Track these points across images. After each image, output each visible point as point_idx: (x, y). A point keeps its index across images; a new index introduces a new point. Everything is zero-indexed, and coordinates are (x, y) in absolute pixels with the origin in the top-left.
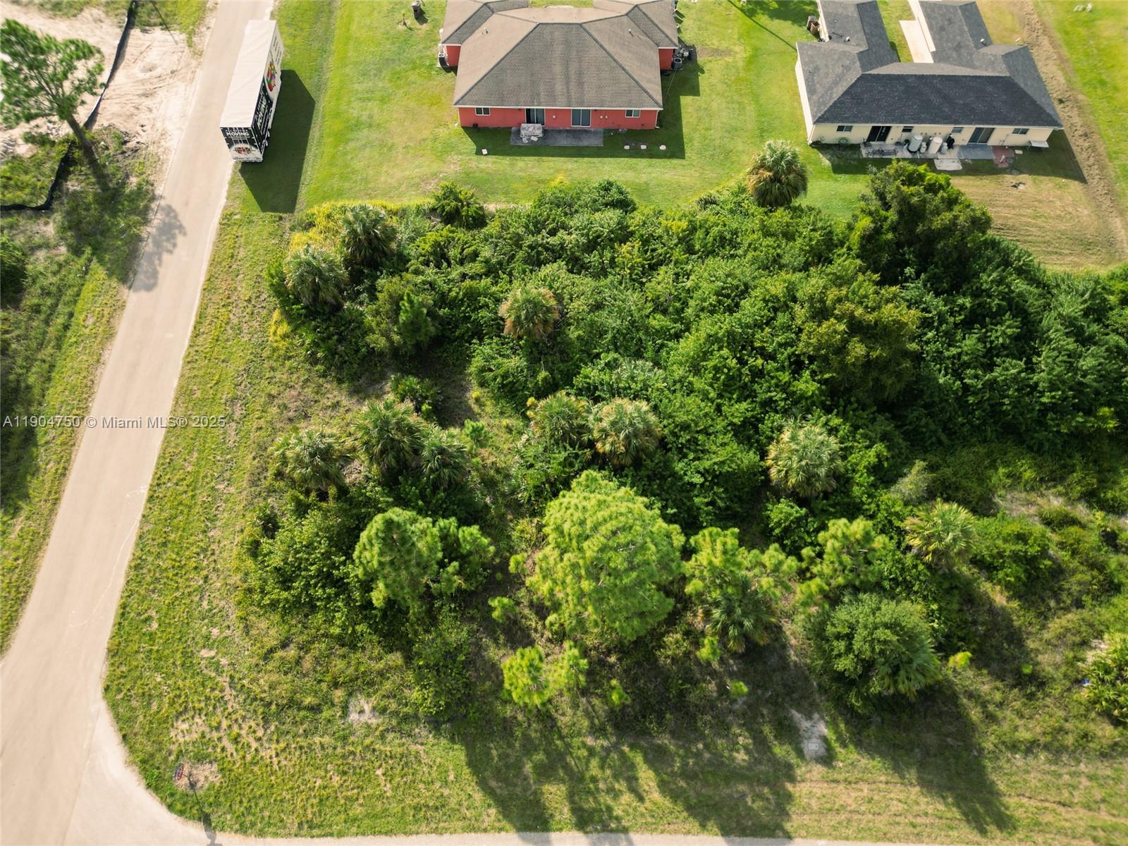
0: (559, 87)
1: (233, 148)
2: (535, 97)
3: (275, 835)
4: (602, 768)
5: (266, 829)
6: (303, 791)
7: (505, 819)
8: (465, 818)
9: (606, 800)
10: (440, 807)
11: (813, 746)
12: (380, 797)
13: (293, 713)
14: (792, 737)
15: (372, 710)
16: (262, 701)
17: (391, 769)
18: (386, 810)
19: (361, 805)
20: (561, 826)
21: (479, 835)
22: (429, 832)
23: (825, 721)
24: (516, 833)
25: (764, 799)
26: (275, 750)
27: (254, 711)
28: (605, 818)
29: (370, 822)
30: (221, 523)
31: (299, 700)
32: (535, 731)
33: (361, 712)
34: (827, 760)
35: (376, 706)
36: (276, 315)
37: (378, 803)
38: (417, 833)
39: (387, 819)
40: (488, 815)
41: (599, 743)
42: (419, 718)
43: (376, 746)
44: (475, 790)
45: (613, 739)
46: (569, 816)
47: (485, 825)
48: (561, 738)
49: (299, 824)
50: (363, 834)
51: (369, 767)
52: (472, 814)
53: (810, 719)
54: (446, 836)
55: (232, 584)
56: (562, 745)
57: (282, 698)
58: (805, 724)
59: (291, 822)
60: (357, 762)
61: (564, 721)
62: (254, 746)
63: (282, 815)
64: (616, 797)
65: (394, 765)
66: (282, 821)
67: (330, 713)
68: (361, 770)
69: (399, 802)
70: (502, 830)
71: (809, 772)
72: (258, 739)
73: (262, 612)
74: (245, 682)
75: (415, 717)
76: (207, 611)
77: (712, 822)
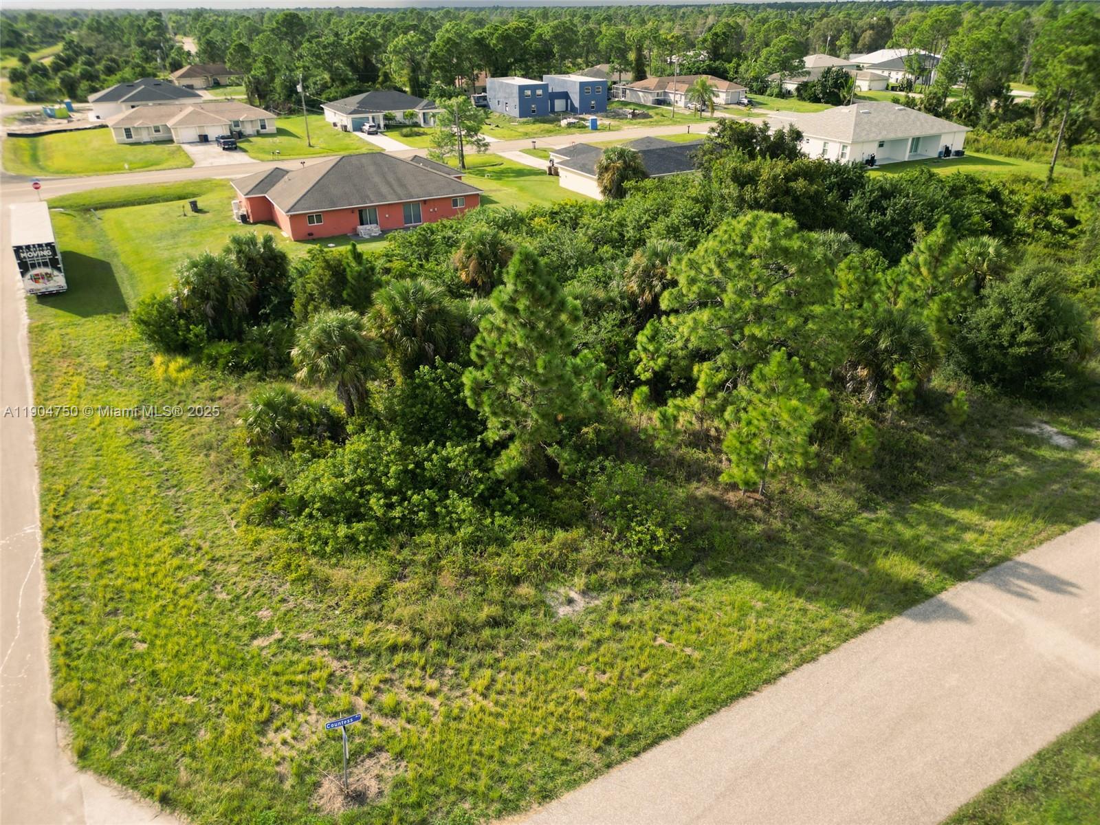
0: (385, 189)
1: (28, 276)
2: (365, 198)
3: (572, 785)
4: (912, 527)
5: (550, 785)
6: (567, 712)
7: (870, 609)
8: (823, 631)
9: (953, 547)
10: (780, 637)
11: (1061, 441)
12: (689, 665)
13: (471, 639)
14: (1040, 441)
15: (584, 593)
16: (407, 647)
17: (672, 633)
18: (712, 672)
19: (671, 685)
20: (938, 586)
21: (862, 638)
22: (797, 666)
23: (1046, 423)
24: (900, 614)
25: (1082, 485)
26: (475, 690)
27: (402, 665)
28: (973, 559)
29: (704, 694)
30: (192, 520)
31: (470, 620)
32: (805, 529)
33: (570, 601)
34: (1085, 444)
35: (587, 585)
36: (158, 360)
37: (694, 672)
38: (783, 674)
39: (726, 680)
40: (847, 616)
41: (882, 513)
42: (656, 574)
43: (626, 620)
44: (800, 603)
45: (891, 505)
46: (934, 575)
47: (856, 626)
48: (839, 523)
49: (598, 750)
50: (711, 712)
51: (639, 644)
52: (826, 623)
53: (1032, 426)
54: (823, 659)
55: (258, 560)
56: (846, 529)
57: (440, 625)
58: (1035, 431)
59: (583, 754)
60: (614, 646)
61: (824, 510)
62: (435, 703)
63: (558, 754)
64: (957, 540)
65: (670, 628)
66: (565, 762)
67: (526, 618)
68: (631, 652)
69: (721, 657)
70: (881, 620)
71: (1082, 456)
72: (432, 694)
73: (334, 560)
74: (359, 641)
75: (648, 576)
76: (231, 601)
77: (1070, 515)
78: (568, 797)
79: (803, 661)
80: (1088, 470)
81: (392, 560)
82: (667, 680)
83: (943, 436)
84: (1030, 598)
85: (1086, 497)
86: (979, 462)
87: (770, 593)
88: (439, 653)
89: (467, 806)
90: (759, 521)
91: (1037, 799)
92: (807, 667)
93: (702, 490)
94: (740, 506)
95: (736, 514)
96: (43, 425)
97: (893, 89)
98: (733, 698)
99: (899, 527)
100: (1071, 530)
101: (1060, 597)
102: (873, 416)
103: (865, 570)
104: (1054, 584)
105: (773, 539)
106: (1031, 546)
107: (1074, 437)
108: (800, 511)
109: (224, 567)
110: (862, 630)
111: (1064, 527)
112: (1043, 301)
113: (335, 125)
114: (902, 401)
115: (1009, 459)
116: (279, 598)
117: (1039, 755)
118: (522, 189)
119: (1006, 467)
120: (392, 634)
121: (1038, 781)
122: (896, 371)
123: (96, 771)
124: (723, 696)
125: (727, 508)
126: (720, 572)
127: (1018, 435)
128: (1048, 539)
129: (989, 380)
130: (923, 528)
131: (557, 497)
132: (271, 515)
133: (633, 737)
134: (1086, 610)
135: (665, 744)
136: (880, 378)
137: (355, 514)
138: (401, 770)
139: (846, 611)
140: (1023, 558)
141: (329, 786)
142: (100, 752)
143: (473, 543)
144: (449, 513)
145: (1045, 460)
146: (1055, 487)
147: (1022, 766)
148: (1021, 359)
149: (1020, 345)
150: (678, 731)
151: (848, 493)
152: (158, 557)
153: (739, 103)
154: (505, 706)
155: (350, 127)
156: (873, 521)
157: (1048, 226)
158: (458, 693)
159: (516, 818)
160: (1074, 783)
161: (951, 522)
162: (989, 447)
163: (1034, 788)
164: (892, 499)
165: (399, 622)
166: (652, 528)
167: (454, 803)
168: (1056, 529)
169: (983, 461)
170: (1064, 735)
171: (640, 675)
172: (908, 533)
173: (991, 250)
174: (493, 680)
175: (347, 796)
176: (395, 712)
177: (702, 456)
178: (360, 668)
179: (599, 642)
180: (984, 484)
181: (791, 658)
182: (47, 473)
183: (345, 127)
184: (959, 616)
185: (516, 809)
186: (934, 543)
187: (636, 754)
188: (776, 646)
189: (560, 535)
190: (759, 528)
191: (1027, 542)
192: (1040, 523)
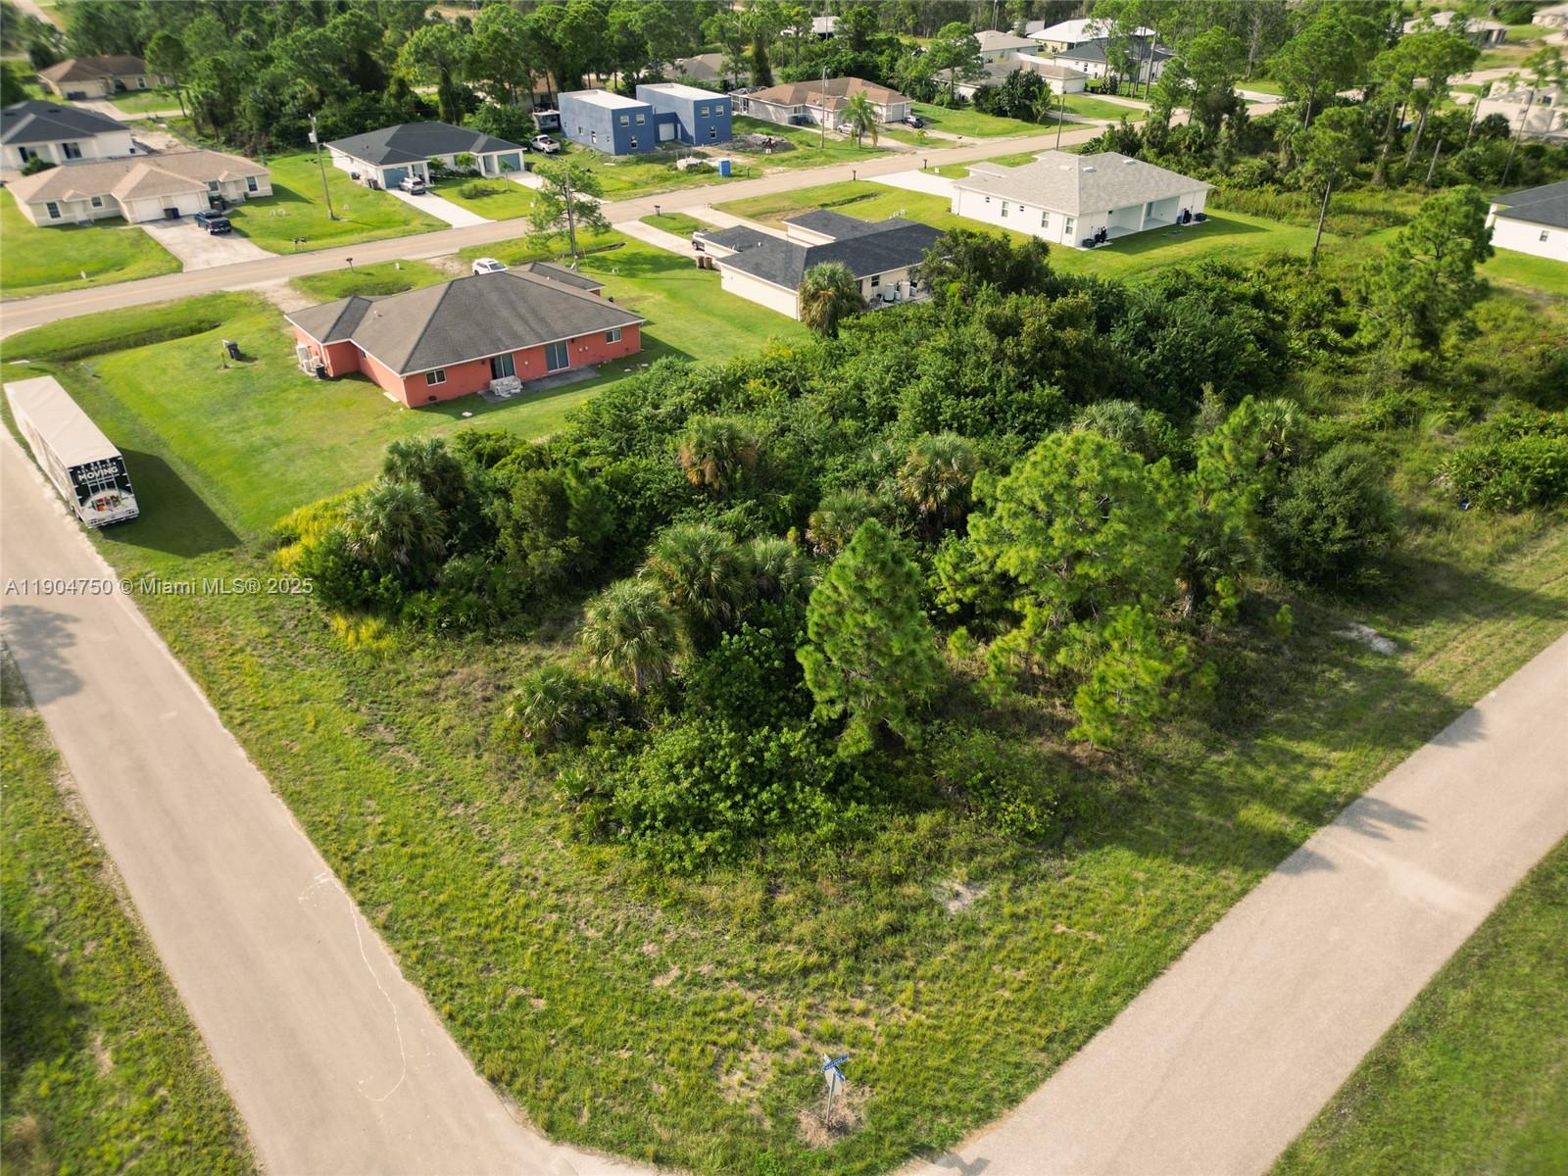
0: (518, 327)
1: (89, 503)
2: (496, 344)
3: (1032, 1086)
4: (1262, 768)
5: (1011, 1090)
6: (1000, 1015)
7: (1246, 868)
8: (1209, 898)
9: (1304, 787)
10: (1171, 908)
11: (1381, 645)
12: (1097, 950)
13: (876, 950)
14: (1359, 647)
15: (967, 885)
16: (820, 968)
17: (1069, 918)
18: (1121, 956)
19: (1087, 973)
20: (1301, 834)
21: (1247, 899)
22: (1196, 937)
23: (1363, 623)
24: (1274, 870)
25: (1411, 699)
26: (903, 1005)
27: (819, 989)
28: (1325, 799)
29: (1121, 979)
30: (506, 844)
31: (869, 929)
32: (1161, 782)
33: (957, 895)
34: (1404, 647)
35: (969, 874)
36: (339, 623)
37: (1103, 957)
38: (1185, 948)
39: (1135, 961)
40: (1225, 878)
41: (1229, 754)
42: (1031, 854)
43: (1021, 909)
44: (1181, 869)
45: (1235, 743)
46: (1295, 821)
47: (1237, 888)
48: (1192, 772)
49: (1043, 1050)
50: (1132, 997)
51: (1042, 935)
52: (1209, 889)
53: (1350, 629)
54: (1217, 927)
55: (612, 886)
56: (1201, 778)
57: (843, 941)
58: (1354, 635)
59: (1031, 1056)
60: (1021, 941)
61: (1174, 756)
62: (870, 1023)
63: (1008, 1059)
64: (1307, 779)
65: (1066, 913)
66: (1018, 1066)
67: (922, 920)
68: (1037, 944)
69: (1123, 937)
70: (1258, 878)
71: (1407, 661)
72: (864, 1014)
73: (699, 879)
74: (765, 968)
75: (1025, 856)
76: (605, 938)
77: (1406, 739)
78: (1033, 1098)
79: (1201, 931)
80: (1413, 680)
81: (760, 871)
82: (1081, 970)
83: (1266, 651)
84: (1386, 838)
85: (1417, 714)
86: (1308, 681)
87: (1148, 861)
88: (851, 970)
89: (944, 1121)
90: (1115, 778)
91: (1423, 1038)
92: (1204, 938)
93: (1048, 747)
94: (1091, 763)
95: (1091, 774)
96: (243, 732)
97: (1094, 91)
98: (1147, 980)
99: (1250, 770)
100: (1409, 756)
101: (1412, 833)
102: (1194, 632)
103: (1229, 825)
104: (1403, 819)
105: (1132, 797)
106: (1376, 778)
107: (1394, 639)
108: (1151, 763)
109: (575, 899)
110: (1244, 892)
111: (1403, 753)
112: (1355, 493)
113: (356, 177)
114: (1224, 617)
115: (1333, 674)
116: (657, 929)
117: (1419, 997)
118: (673, 295)
119: (1335, 684)
120: (798, 957)
121: (1422, 1021)
122: (1218, 587)
123: (572, 1141)
124: (1139, 978)
125: (1079, 766)
126: (1095, 844)
127: (1340, 643)
128: (1390, 768)
129: (1303, 578)
130: (1272, 768)
131: (899, 773)
132: (604, 830)
133: (1070, 1032)
134: (1436, 845)
135: (1101, 1036)
136: (1201, 594)
137: (703, 821)
138: (868, 1095)
139: (1224, 873)
140: (1371, 793)
141: (807, 1121)
142: (566, 1122)
143: (838, 839)
144: (804, 809)
145: (1371, 672)
146: (1385, 704)
147: (1408, 1010)
148: (1336, 557)
149: (1333, 543)
150: (1108, 1020)
151: (1192, 734)
152: (495, 896)
153: (905, 121)
154: (937, 1017)
155: (381, 183)
156: (1222, 763)
157: (1323, 344)
158: (888, 1010)
159: (994, 1124)
160: (1449, 1018)
161: (1297, 758)
162: (1314, 661)
163: (1420, 1027)
164: (1236, 736)
165: (800, 942)
166: (1023, 805)
167: (932, 1121)
168: (1393, 756)
169: (1311, 679)
170: (1436, 975)
171: (1055, 968)
172: (1260, 776)
173: (1288, 418)
174: (917, 992)
175: (829, 1129)
176: (835, 1038)
177: (1033, 702)
178: (778, 996)
179: (1003, 937)
180: (1318, 707)
181: (1187, 930)
182: (296, 801)
183: (375, 182)
184: (1326, 865)
185: (990, 1116)
186: (1286, 785)
187: (1079, 1048)
188: (1171, 920)
189: (925, 821)
190: (1116, 786)
191: (1371, 775)
192: (1379, 752)
